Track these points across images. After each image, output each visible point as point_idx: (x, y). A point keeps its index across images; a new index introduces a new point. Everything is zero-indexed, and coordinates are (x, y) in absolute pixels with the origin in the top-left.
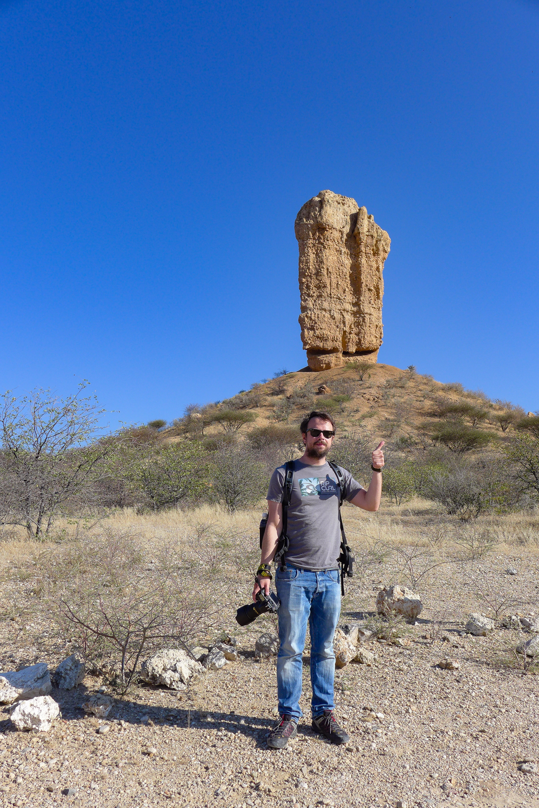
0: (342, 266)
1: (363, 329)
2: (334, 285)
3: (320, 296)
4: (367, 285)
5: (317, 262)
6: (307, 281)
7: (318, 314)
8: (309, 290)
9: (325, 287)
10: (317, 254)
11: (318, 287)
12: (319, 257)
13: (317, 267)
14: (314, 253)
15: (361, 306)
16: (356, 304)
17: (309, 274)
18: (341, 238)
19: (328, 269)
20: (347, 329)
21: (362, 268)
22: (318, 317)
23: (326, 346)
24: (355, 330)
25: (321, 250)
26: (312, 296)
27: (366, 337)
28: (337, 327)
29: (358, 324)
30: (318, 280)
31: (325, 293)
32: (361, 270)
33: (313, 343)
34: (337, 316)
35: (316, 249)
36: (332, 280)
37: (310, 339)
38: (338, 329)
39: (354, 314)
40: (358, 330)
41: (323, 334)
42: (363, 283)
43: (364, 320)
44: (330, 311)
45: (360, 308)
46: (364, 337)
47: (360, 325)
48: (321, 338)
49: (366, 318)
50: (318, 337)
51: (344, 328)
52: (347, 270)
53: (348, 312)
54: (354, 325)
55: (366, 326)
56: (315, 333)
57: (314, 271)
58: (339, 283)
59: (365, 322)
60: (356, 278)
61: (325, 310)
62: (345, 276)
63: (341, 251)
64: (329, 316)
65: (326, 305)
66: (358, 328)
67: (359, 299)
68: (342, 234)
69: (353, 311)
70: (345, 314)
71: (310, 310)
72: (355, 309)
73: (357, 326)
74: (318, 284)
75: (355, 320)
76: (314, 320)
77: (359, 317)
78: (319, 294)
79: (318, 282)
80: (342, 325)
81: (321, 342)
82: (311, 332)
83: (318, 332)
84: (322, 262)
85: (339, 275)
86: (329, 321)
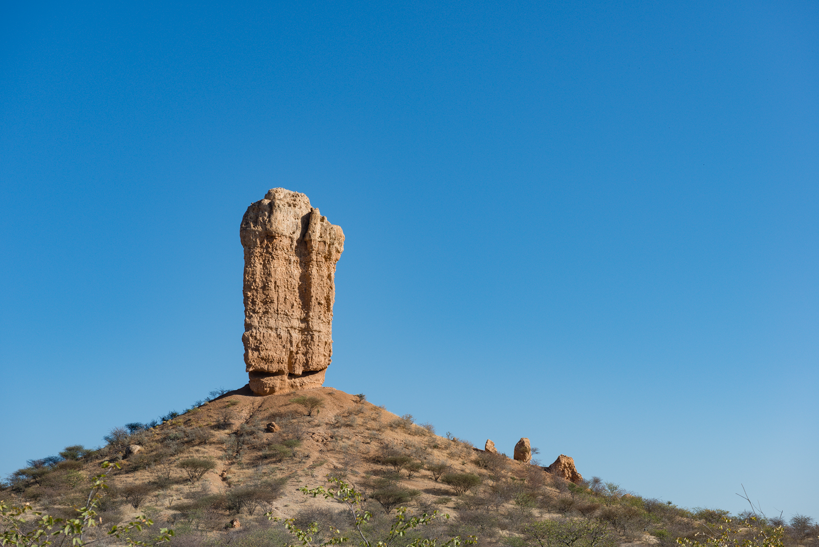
0: (290, 277)
1: (311, 349)
2: (281, 300)
3: (266, 312)
4: (317, 299)
5: (264, 274)
6: (253, 295)
7: (264, 333)
8: (255, 305)
9: (272, 302)
10: (264, 265)
11: (265, 303)
12: (267, 268)
13: (264, 279)
14: (261, 264)
15: (310, 323)
16: (305, 320)
17: (256, 288)
18: (291, 245)
19: (275, 283)
20: (294, 349)
21: (313, 280)
22: (264, 337)
23: (271, 369)
24: (302, 350)
25: (269, 260)
26: (258, 313)
27: (314, 357)
28: (284, 347)
29: (305, 343)
30: (265, 294)
31: (272, 309)
32: (311, 282)
33: (257, 365)
34: (284, 334)
35: (264, 258)
36: (280, 294)
37: (254, 361)
38: (284, 350)
39: (302, 331)
40: (305, 350)
41: (269, 356)
42: (313, 296)
43: (312, 338)
44: (276, 329)
45: (308, 324)
46: (312, 357)
47: (308, 344)
48: (266, 360)
49: (314, 337)
50: (262, 359)
51: (291, 348)
52: (296, 282)
53: (295, 329)
54: (302, 343)
55: (314, 345)
56: (260, 354)
57: (261, 285)
58: (287, 298)
59: (313, 341)
60: (305, 290)
61: (271, 328)
62: (293, 288)
63: (290, 261)
64: (275, 335)
65: (272, 323)
66: (306, 347)
67: (307, 314)
68: (292, 241)
69: (301, 328)
70: (292, 332)
71: (255, 328)
72: (303, 325)
73: (305, 345)
74: (265, 299)
75: (303, 338)
76: (260, 340)
77: (307, 335)
78: (265, 310)
79: (264, 297)
80: (289, 345)
81: (266, 364)
82: (256, 354)
83: (263, 353)
84: (270, 275)
85: (288, 288)
86: (275, 340)
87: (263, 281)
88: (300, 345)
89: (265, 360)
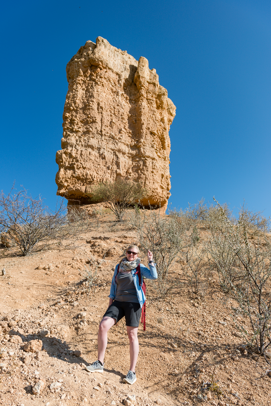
0: (118, 105)
1: (144, 174)
2: (106, 123)
3: (87, 132)
4: (149, 128)
5: (86, 97)
6: (72, 115)
7: (81, 151)
8: (73, 125)
9: (94, 122)
10: (87, 91)
11: (85, 122)
12: (89, 92)
13: (85, 101)
14: (83, 89)
15: (142, 149)
16: (136, 147)
17: (75, 108)
18: (118, 81)
19: (98, 104)
22: (81, 154)
23: (89, 190)
24: (133, 175)
25: (92, 86)
26: (77, 132)
27: (147, 182)
28: (108, 168)
29: (137, 169)
30: (85, 114)
31: (94, 129)
32: (141, 112)
33: (71, 186)
34: (109, 156)
35: (87, 85)
36: (104, 116)
37: (66, 181)
38: (109, 171)
39: (133, 158)
40: (137, 175)
41: (87, 175)
42: (143, 124)
43: (145, 163)
44: (99, 149)
45: (139, 150)
46: (145, 183)
47: (140, 169)
48: (85, 180)
49: (147, 162)
50: (78, 178)
51: (118, 170)
52: (125, 112)
53: (124, 154)
54: (133, 170)
55: (147, 171)
56: (74, 173)
57: (81, 106)
58: (113, 122)
59: (146, 166)
60: (136, 121)
61: (92, 147)
62: (122, 116)
63: (118, 93)
64: (97, 155)
65: (93, 142)
66: (138, 173)
67: (138, 141)
68: (119, 77)
69: (131, 154)
70: (120, 155)
71: (72, 146)
72: (134, 152)
73: (137, 171)
74: (86, 119)
75: (134, 164)
76: (76, 158)
77: (138, 161)
78: (86, 130)
79: (85, 117)
80: (115, 167)
81: (83, 185)
82: (69, 173)
83: (79, 171)
84: (92, 96)
85: (114, 114)
86: (97, 159)
87: (84, 103)
88: (130, 171)
89: (82, 180)
